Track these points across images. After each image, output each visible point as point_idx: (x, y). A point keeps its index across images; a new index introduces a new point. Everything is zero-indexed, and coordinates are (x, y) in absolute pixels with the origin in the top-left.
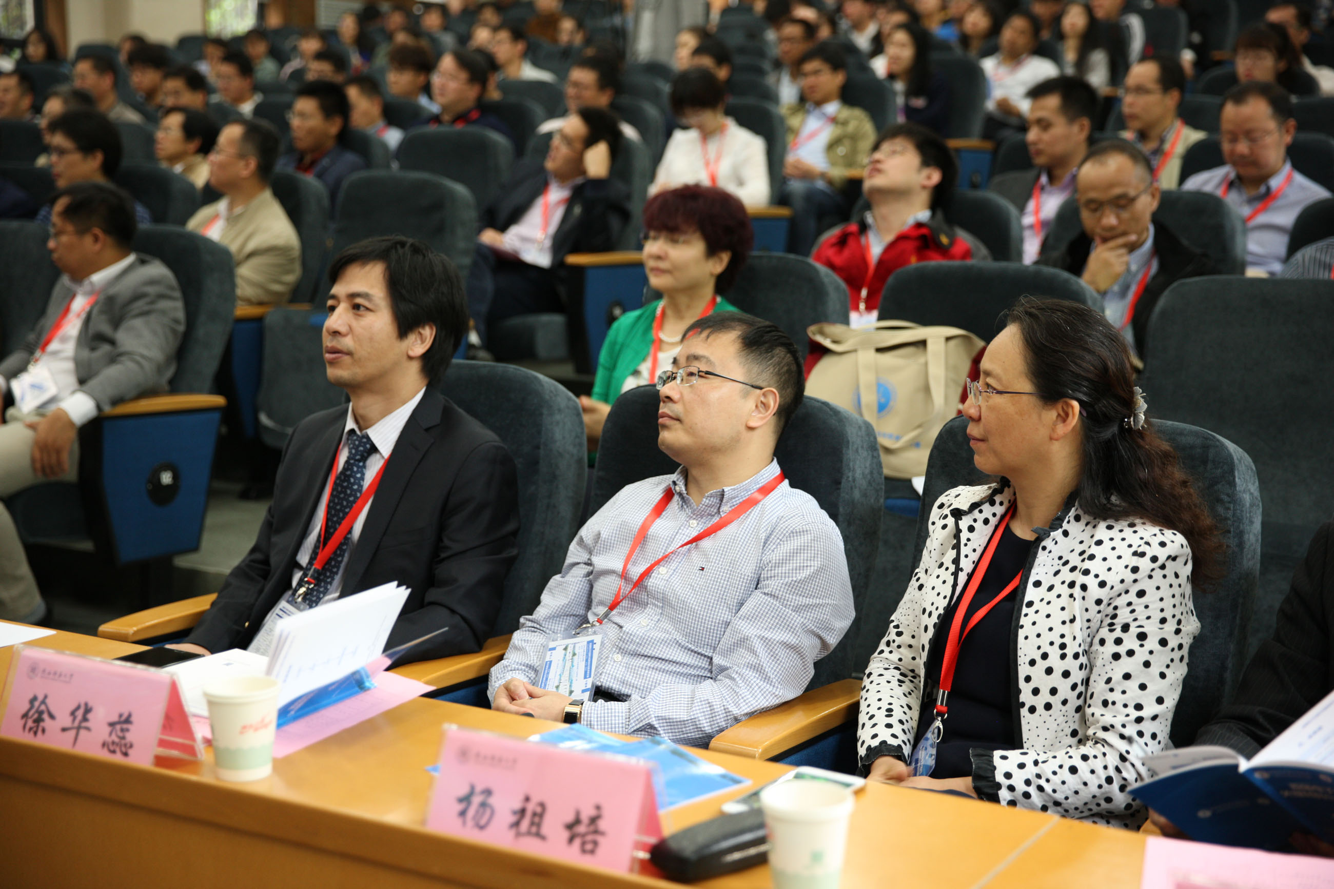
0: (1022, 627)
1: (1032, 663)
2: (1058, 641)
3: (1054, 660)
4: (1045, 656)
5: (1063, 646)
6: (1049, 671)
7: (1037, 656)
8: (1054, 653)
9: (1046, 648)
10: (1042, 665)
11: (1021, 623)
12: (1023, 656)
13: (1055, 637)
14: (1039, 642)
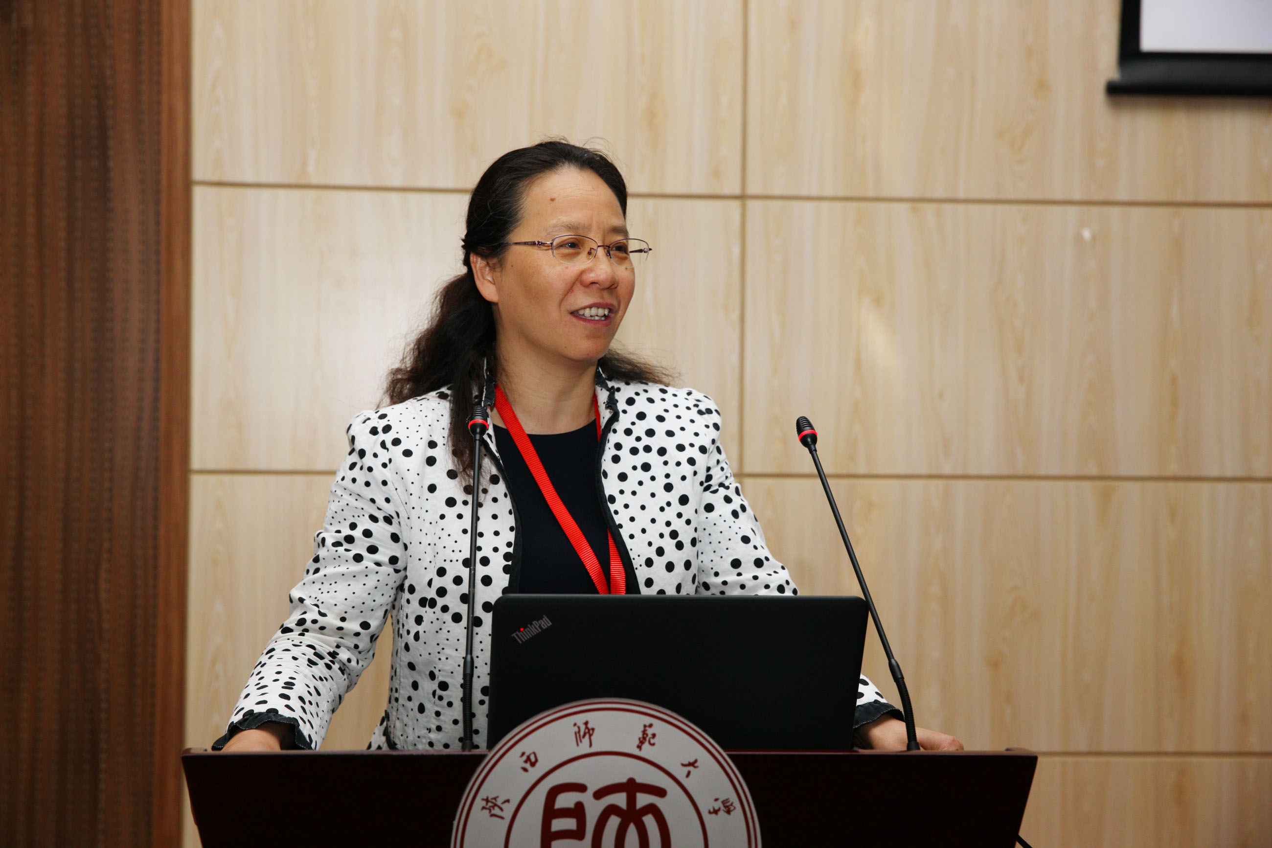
0: (621, 526)
1: (649, 563)
2: (667, 531)
3: (672, 554)
4: (660, 552)
5: (674, 534)
6: (670, 567)
7: (652, 553)
8: (669, 544)
9: (658, 543)
10: (660, 563)
11: (617, 523)
12: (636, 557)
13: (660, 527)
14: (647, 537)
